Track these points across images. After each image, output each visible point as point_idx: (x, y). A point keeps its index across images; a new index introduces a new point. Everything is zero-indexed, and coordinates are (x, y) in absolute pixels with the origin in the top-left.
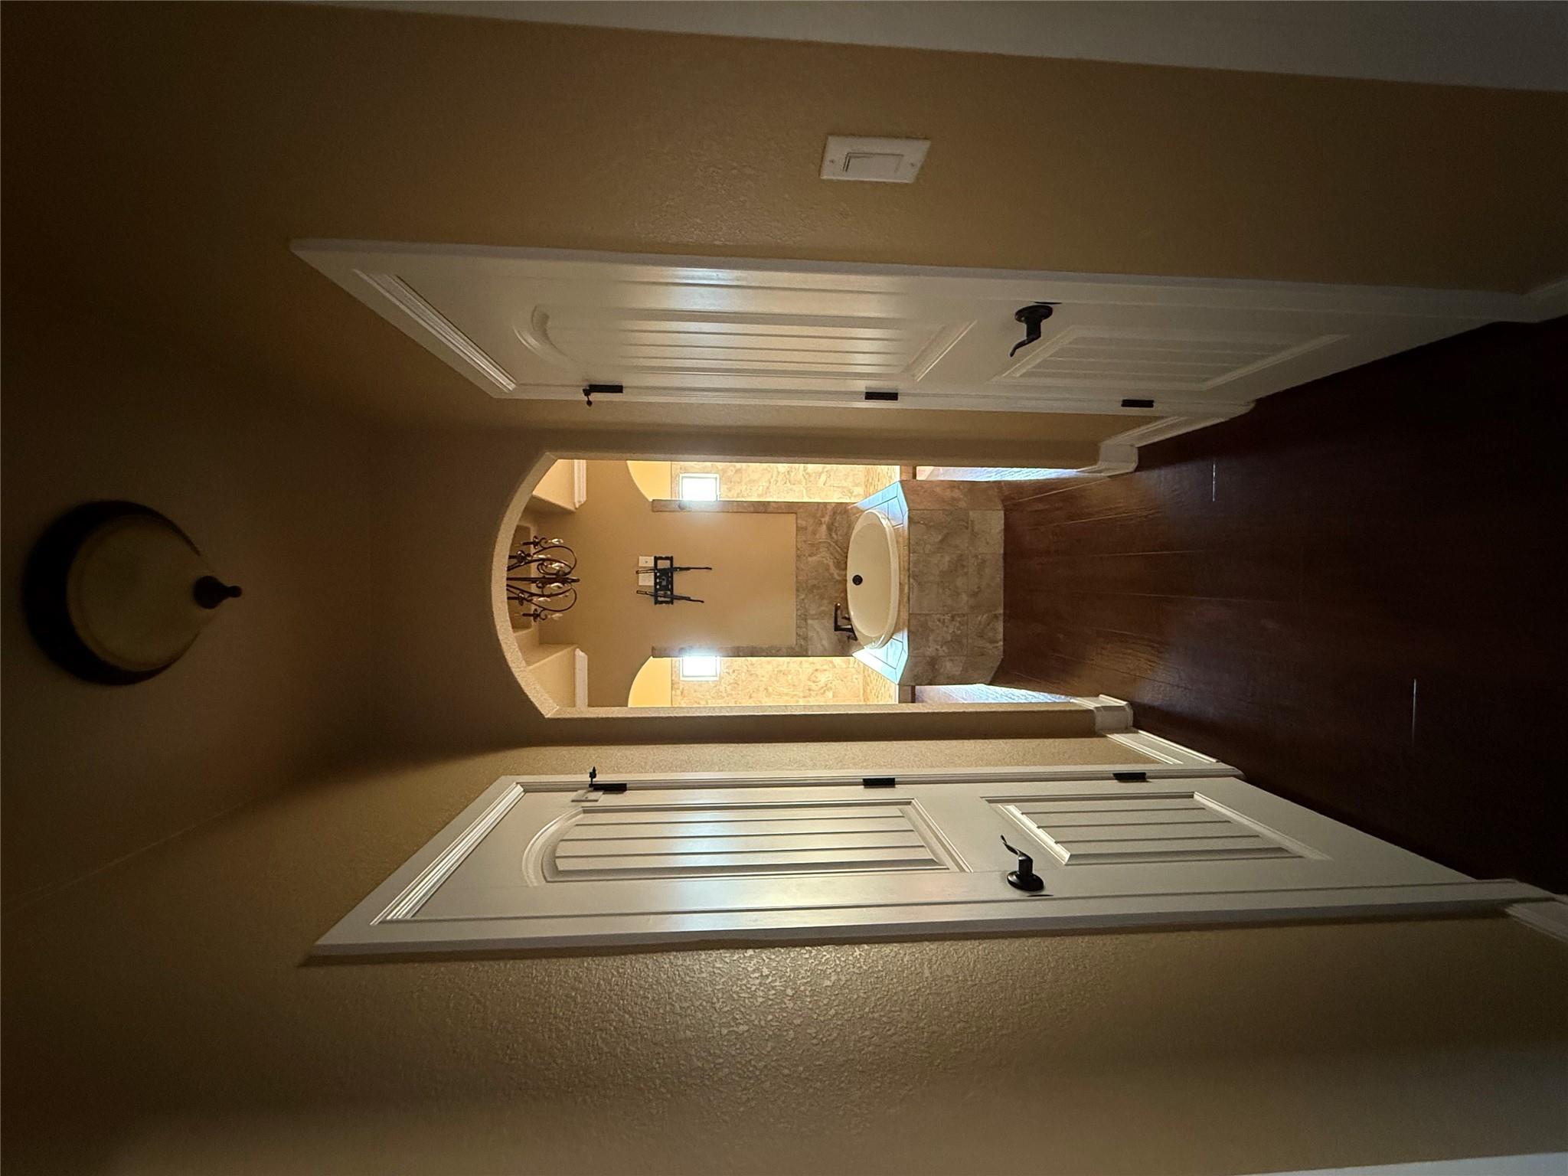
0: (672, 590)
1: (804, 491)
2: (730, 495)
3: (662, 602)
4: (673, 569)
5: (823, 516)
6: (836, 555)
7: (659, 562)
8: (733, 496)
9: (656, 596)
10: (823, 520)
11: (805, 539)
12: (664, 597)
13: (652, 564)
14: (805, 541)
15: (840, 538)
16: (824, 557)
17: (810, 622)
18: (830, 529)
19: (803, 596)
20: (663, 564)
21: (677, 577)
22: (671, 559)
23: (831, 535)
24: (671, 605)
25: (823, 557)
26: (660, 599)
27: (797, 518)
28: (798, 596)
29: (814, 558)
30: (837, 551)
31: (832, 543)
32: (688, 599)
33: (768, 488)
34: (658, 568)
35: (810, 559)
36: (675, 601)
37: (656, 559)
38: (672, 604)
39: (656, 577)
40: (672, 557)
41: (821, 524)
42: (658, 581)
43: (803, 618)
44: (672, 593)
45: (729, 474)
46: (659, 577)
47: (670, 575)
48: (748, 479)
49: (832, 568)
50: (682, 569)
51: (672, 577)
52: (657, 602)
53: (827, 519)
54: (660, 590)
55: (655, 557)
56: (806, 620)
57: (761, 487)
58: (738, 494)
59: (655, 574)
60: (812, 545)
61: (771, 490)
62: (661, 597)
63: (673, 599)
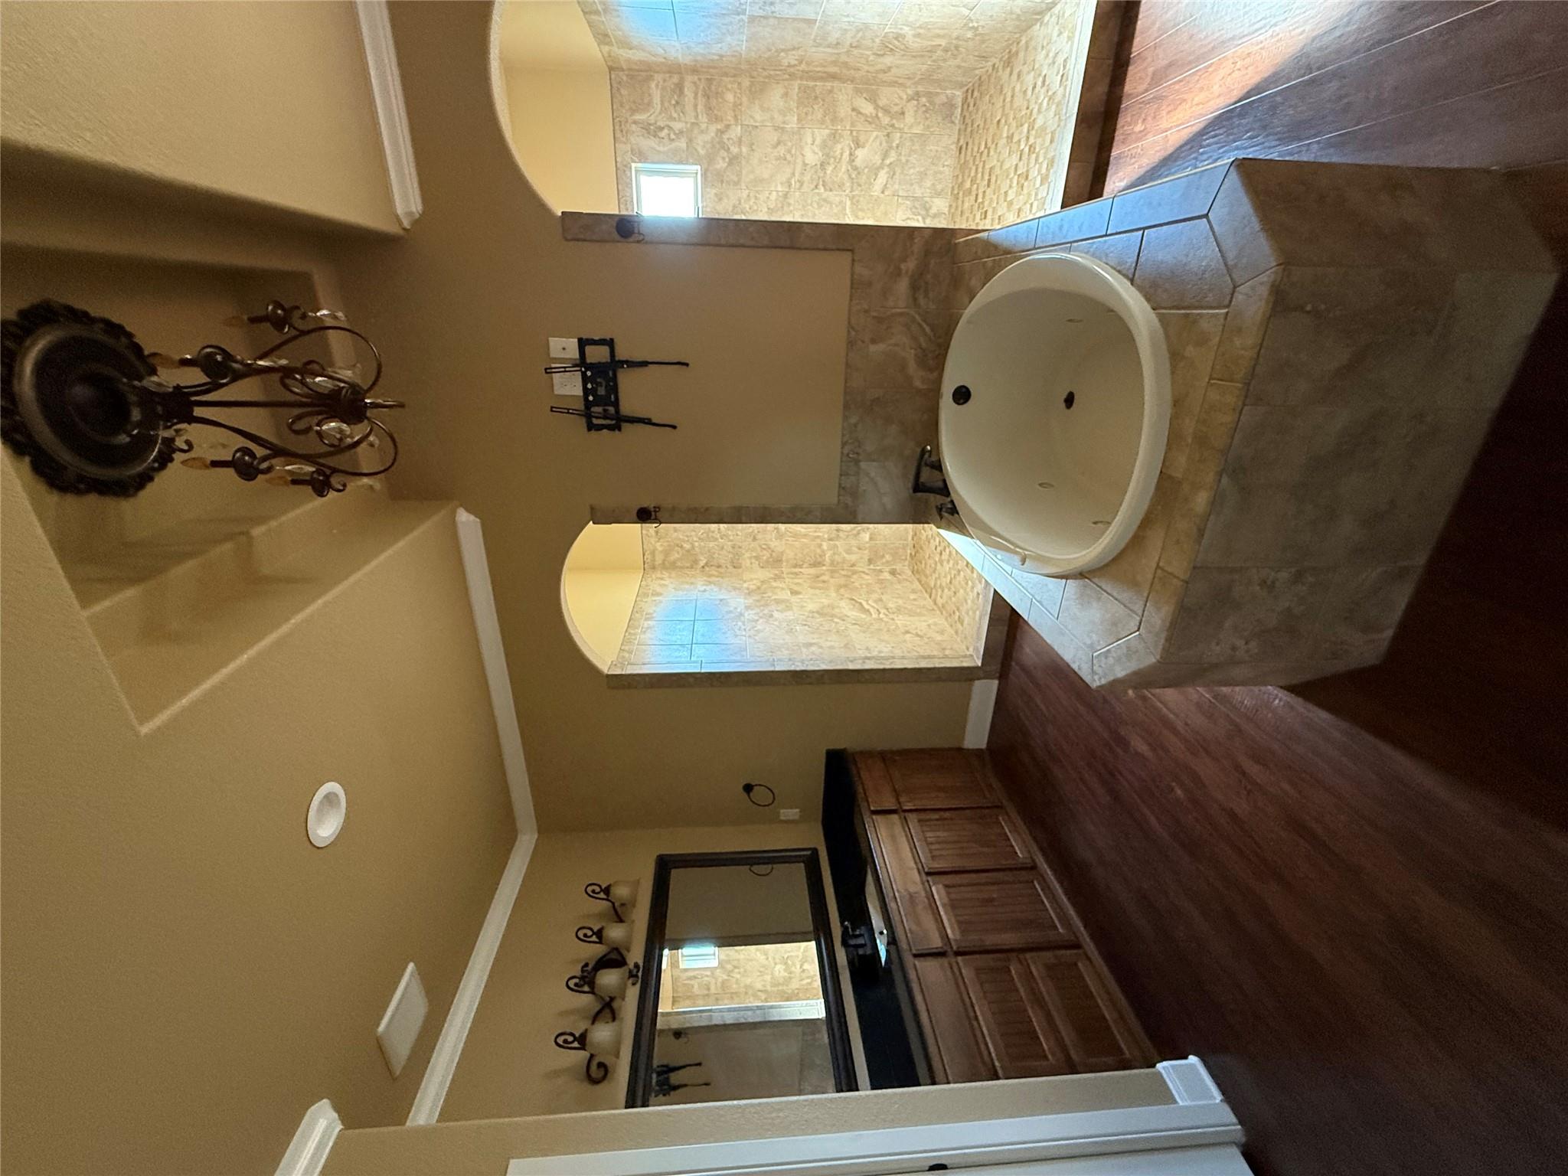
0: (616, 404)
1: (848, 203)
2: (720, 208)
3: (600, 428)
4: (615, 364)
5: (904, 260)
6: (922, 340)
7: (588, 349)
8: (726, 210)
9: (588, 415)
10: (903, 266)
11: (866, 307)
12: (605, 418)
13: (573, 353)
14: (866, 311)
15: (932, 306)
16: (901, 345)
17: (863, 465)
18: (914, 287)
19: (853, 420)
20: (597, 355)
21: (626, 380)
22: (610, 343)
23: (915, 299)
24: (617, 432)
25: (896, 345)
26: (595, 421)
27: (853, 260)
28: (845, 418)
29: (881, 347)
30: (925, 334)
31: (917, 317)
32: (648, 422)
33: (786, 196)
34: (588, 361)
35: (873, 348)
36: (625, 425)
37: (583, 343)
38: (620, 430)
39: (585, 380)
40: (612, 340)
41: (899, 274)
42: (589, 386)
43: (851, 459)
44: (617, 411)
45: (718, 167)
46: (592, 380)
47: (611, 373)
48: (752, 176)
49: (912, 367)
50: (632, 364)
51: (615, 378)
52: (591, 427)
53: (911, 265)
54: (595, 403)
55: (580, 340)
56: (857, 462)
57: (774, 193)
58: (734, 207)
59: (584, 374)
60: (879, 320)
61: (791, 201)
62: (597, 418)
63: (618, 422)
